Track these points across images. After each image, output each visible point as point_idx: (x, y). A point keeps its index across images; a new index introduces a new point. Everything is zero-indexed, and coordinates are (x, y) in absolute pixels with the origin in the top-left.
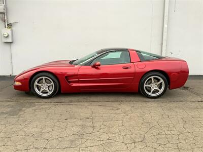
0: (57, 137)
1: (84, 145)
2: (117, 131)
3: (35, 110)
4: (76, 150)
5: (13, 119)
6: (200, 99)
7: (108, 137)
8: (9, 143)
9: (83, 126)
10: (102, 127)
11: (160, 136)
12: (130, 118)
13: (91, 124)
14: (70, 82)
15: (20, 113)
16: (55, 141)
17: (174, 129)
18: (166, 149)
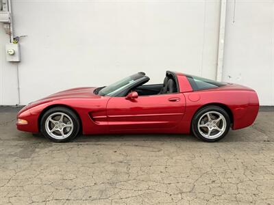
0: (82, 186)
1: (117, 197)
2: (159, 178)
3: (52, 151)
4: (107, 202)
5: (24, 163)
6: (266, 138)
7: (147, 187)
8: (22, 193)
9: (116, 172)
10: (140, 173)
11: (213, 185)
12: (176, 162)
13: (125, 170)
14: (95, 120)
15: (33, 155)
16: (80, 191)
17: (232, 176)
18: (222, 201)
